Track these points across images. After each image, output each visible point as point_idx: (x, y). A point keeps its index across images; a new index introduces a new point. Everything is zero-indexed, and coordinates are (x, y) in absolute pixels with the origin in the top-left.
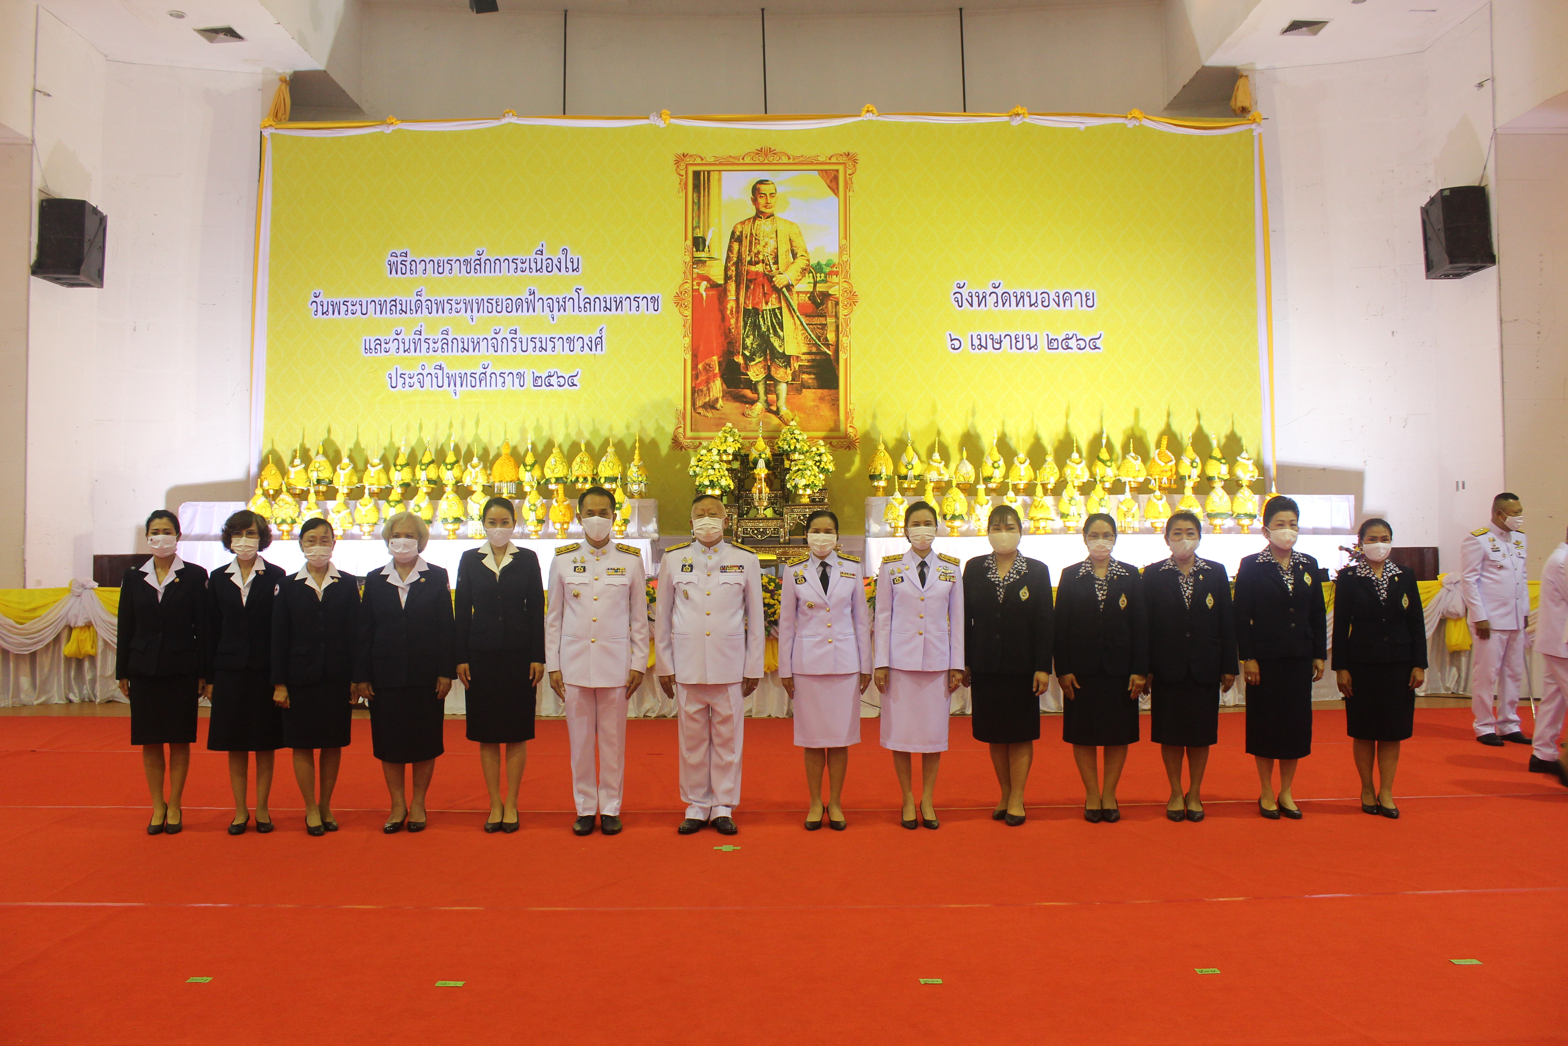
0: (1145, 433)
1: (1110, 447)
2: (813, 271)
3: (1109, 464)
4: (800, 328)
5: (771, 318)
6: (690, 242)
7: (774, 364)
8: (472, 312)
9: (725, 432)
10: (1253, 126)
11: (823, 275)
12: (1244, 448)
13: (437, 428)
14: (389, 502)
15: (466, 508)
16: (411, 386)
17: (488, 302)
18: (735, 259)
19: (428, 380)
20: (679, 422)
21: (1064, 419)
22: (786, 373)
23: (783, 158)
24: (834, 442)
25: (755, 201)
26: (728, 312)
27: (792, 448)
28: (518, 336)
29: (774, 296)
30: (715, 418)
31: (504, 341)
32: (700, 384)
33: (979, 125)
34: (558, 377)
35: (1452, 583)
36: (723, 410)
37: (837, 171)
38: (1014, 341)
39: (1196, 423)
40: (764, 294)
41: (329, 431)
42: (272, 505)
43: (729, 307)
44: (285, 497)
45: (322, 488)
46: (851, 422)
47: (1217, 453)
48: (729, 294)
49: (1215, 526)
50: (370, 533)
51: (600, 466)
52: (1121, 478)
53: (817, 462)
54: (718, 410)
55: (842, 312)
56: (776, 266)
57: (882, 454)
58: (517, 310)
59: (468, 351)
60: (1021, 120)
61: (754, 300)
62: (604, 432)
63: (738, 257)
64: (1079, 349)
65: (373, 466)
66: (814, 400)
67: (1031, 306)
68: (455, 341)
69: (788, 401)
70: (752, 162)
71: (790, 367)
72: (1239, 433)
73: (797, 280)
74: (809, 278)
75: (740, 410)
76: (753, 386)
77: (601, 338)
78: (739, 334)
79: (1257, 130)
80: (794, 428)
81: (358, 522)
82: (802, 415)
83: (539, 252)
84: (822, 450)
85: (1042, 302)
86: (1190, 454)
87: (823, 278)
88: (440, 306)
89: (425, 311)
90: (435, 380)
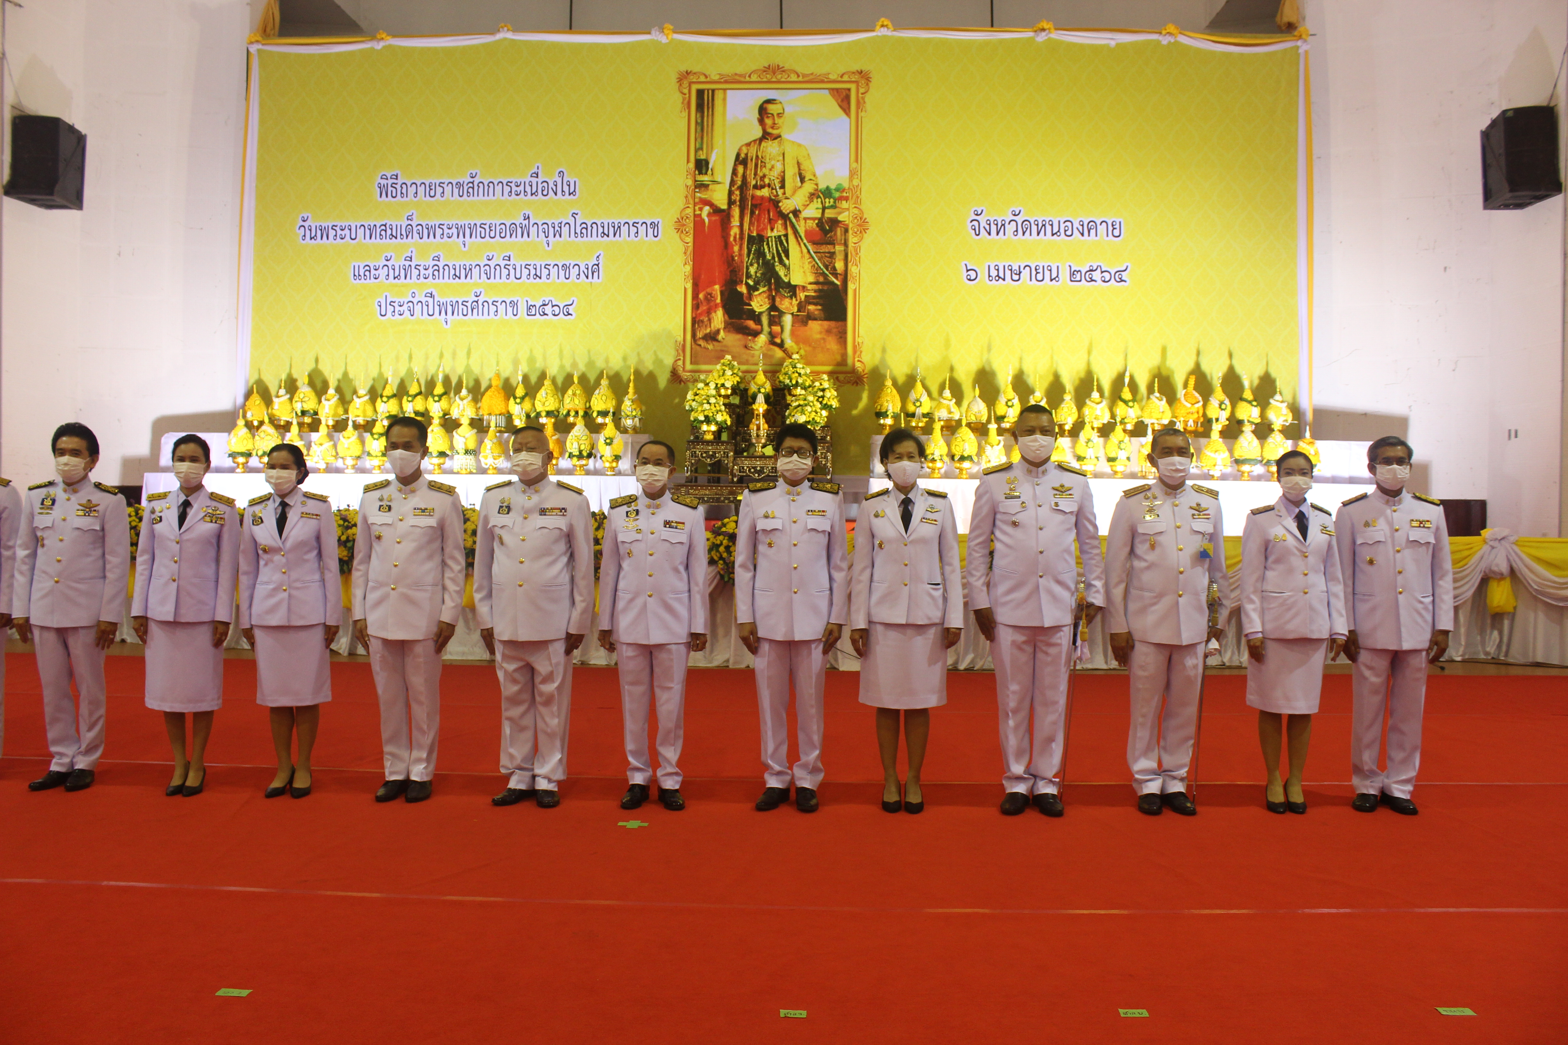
0: (1173, 372)
1: (1134, 387)
2: (821, 196)
3: (1131, 404)
4: (807, 256)
5: (776, 245)
6: (692, 165)
7: (779, 294)
8: (464, 237)
9: (723, 365)
10: (1299, 43)
11: (832, 200)
12: (1278, 390)
13: (427, 358)
14: (372, 434)
15: (452, 442)
16: (400, 315)
17: (480, 227)
18: (739, 183)
19: (418, 308)
20: (678, 355)
21: (1086, 356)
22: (791, 304)
23: (792, 75)
24: (841, 377)
25: (761, 121)
26: (732, 239)
27: (794, 382)
28: (511, 263)
29: (780, 222)
30: (716, 351)
31: (498, 267)
32: (701, 314)
33: (1001, 41)
34: (553, 306)
35: (1496, 539)
36: (725, 343)
37: (849, 90)
38: (1034, 273)
39: (1228, 363)
40: (770, 220)
41: (317, 361)
42: (254, 436)
43: (732, 233)
44: (268, 428)
45: (307, 420)
46: (860, 356)
47: (1248, 395)
48: (732, 220)
49: (1243, 473)
50: (354, 467)
51: (593, 399)
52: (1143, 419)
53: (819, 397)
54: (719, 342)
55: (852, 239)
56: (782, 190)
57: (889, 390)
58: (511, 236)
59: (459, 278)
60: (1047, 35)
61: (758, 226)
62: (600, 364)
63: (743, 181)
64: (1104, 281)
65: (359, 397)
66: (821, 333)
67: (1053, 235)
68: (446, 268)
69: (793, 333)
70: (759, 79)
71: (796, 297)
72: (1274, 373)
73: (804, 205)
74: (817, 204)
75: (743, 343)
76: (757, 318)
77: (598, 265)
78: (742, 262)
79: (1303, 47)
80: (796, 361)
81: (341, 455)
82: (808, 348)
83: (535, 175)
84: (826, 385)
85: (1065, 231)
86: (1219, 394)
87: (832, 203)
88: (431, 231)
89: (416, 236)
90: (425, 308)
